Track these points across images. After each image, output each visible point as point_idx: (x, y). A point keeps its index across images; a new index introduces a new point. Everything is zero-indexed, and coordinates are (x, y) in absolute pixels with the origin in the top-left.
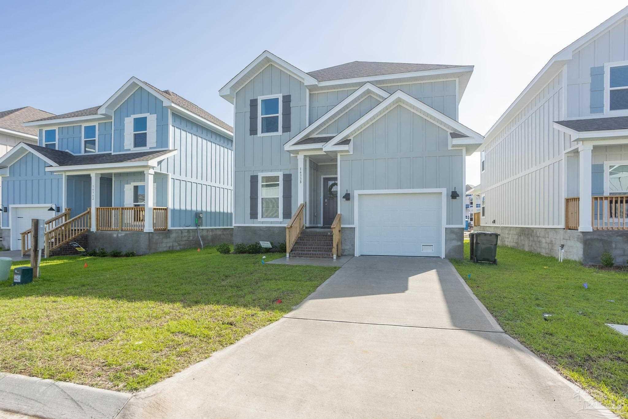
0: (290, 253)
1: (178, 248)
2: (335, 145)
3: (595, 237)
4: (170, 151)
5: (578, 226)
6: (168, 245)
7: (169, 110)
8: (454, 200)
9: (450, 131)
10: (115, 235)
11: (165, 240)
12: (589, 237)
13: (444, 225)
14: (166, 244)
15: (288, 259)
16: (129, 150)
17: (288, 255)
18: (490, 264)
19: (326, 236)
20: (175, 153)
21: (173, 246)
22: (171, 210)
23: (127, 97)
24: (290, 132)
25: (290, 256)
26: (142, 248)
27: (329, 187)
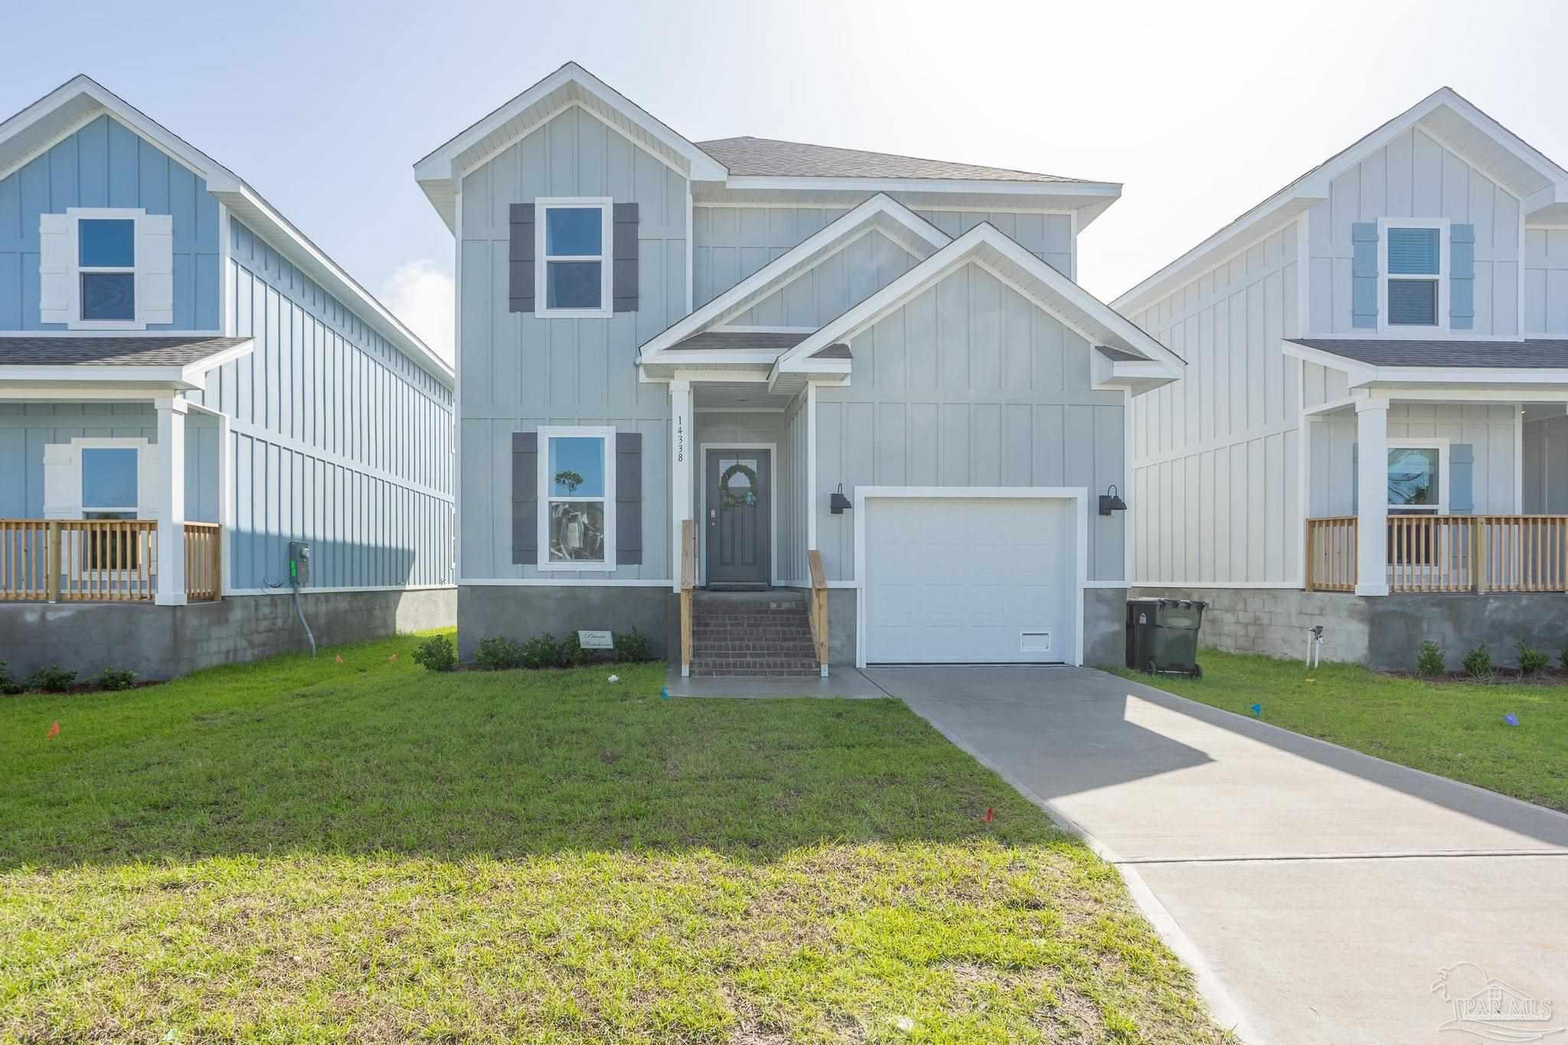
0: (691, 664)
1: (248, 655)
2: (812, 356)
3: (1392, 608)
4: (236, 341)
5: (1356, 583)
6: (224, 647)
7: (222, 208)
8: (1105, 517)
9: (1095, 342)
10: (31, 617)
11: (215, 632)
12: (1380, 608)
13: (1083, 582)
14: (218, 643)
15: (686, 681)
16: (63, 326)
17: (685, 670)
18: (1184, 677)
19: (766, 612)
20: (245, 349)
21: (236, 650)
22: (232, 533)
23: (52, 144)
24: (636, 309)
25: (691, 672)
26: (148, 659)
27: (721, 475)
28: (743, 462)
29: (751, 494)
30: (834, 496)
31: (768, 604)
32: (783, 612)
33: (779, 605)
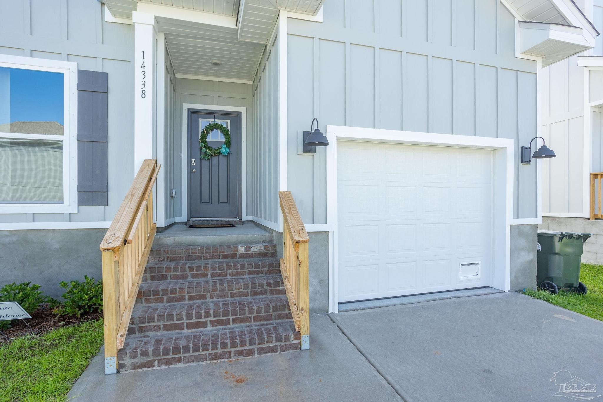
8: (524, 166)
13: (510, 220)
19: (234, 256)
27: (201, 131)
28: (219, 121)
29: (225, 146)
30: (306, 134)
31: (237, 247)
32: (252, 256)
33: (248, 248)
